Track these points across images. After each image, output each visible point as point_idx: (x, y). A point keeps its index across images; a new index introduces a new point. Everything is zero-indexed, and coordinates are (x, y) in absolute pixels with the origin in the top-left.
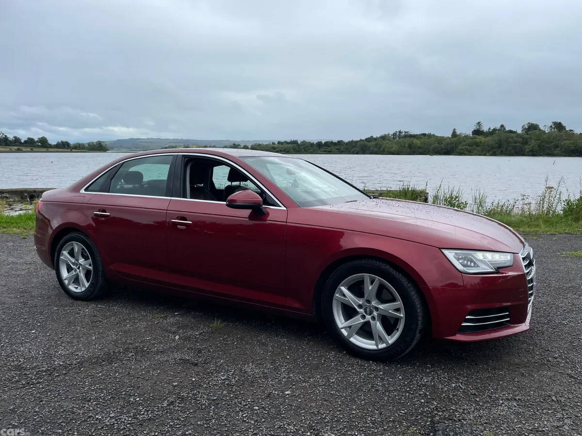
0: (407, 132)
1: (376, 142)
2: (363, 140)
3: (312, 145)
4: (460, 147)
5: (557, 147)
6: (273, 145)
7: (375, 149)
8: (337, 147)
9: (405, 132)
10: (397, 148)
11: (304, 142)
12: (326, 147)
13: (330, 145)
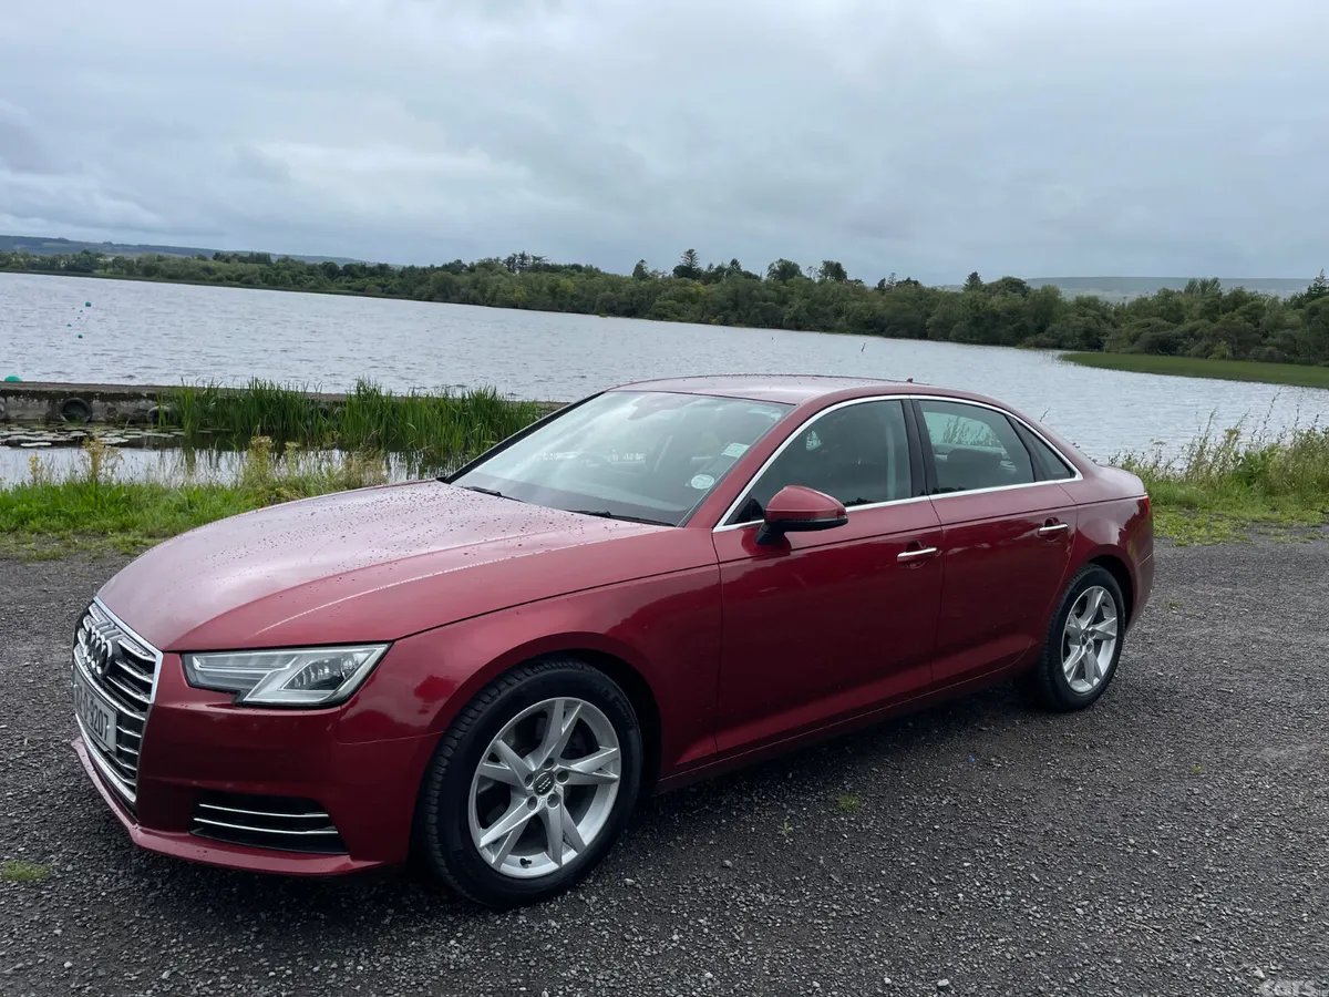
0: (539, 259)
1: (473, 276)
2: (438, 269)
3: (312, 270)
4: (658, 302)
5: (839, 313)
6: (202, 263)
7: (474, 292)
8: (378, 281)
9: (535, 258)
10: (525, 294)
11: (287, 261)
12: (348, 278)
13: (359, 274)
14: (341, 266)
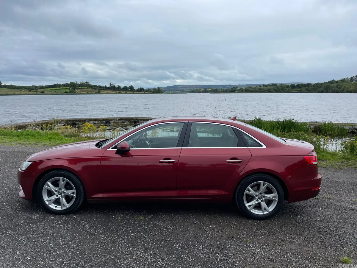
1: (338, 84)
2: (326, 83)
3: (287, 87)
6: (260, 87)
7: (337, 89)
8: (306, 88)
10: (355, 88)
11: (281, 85)
12: (297, 88)
13: (301, 86)
14: (296, 85)
